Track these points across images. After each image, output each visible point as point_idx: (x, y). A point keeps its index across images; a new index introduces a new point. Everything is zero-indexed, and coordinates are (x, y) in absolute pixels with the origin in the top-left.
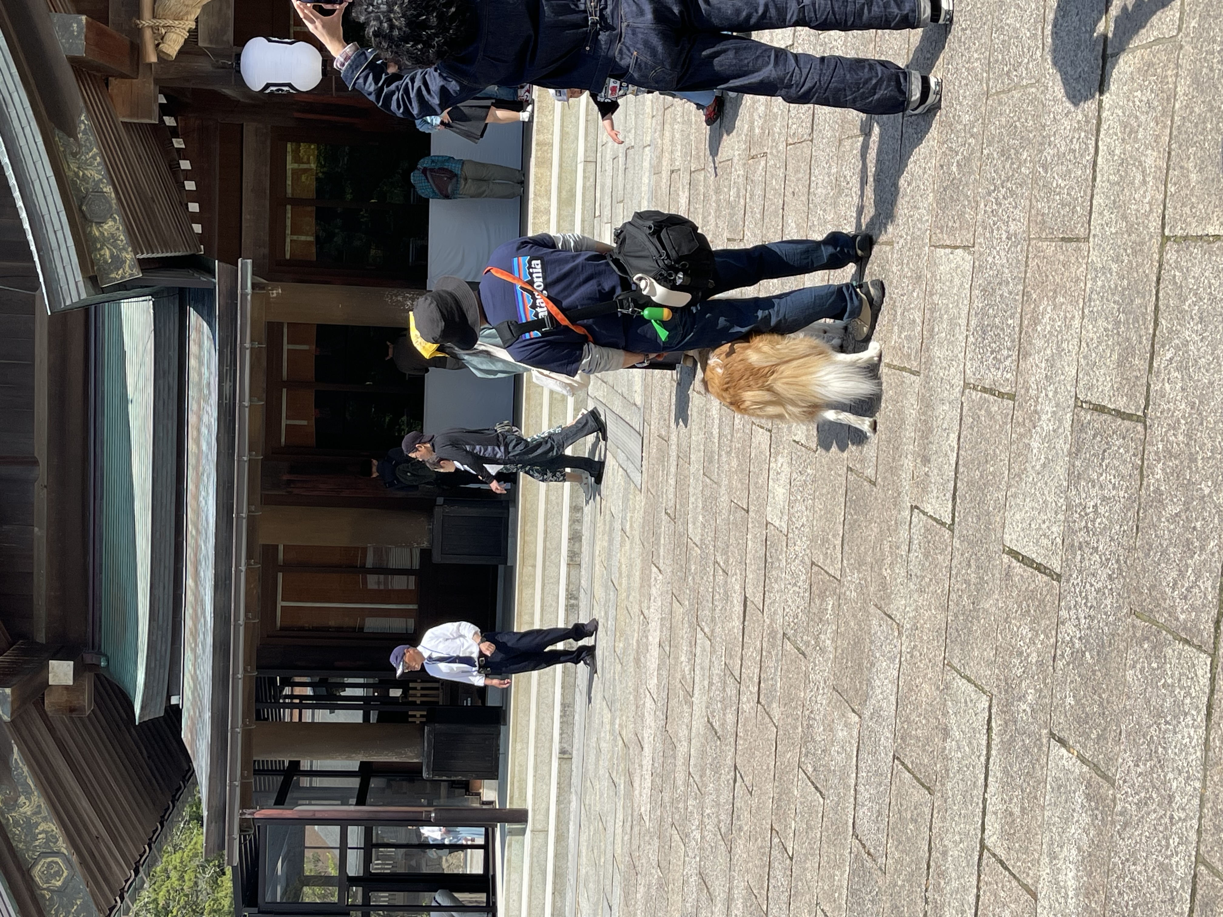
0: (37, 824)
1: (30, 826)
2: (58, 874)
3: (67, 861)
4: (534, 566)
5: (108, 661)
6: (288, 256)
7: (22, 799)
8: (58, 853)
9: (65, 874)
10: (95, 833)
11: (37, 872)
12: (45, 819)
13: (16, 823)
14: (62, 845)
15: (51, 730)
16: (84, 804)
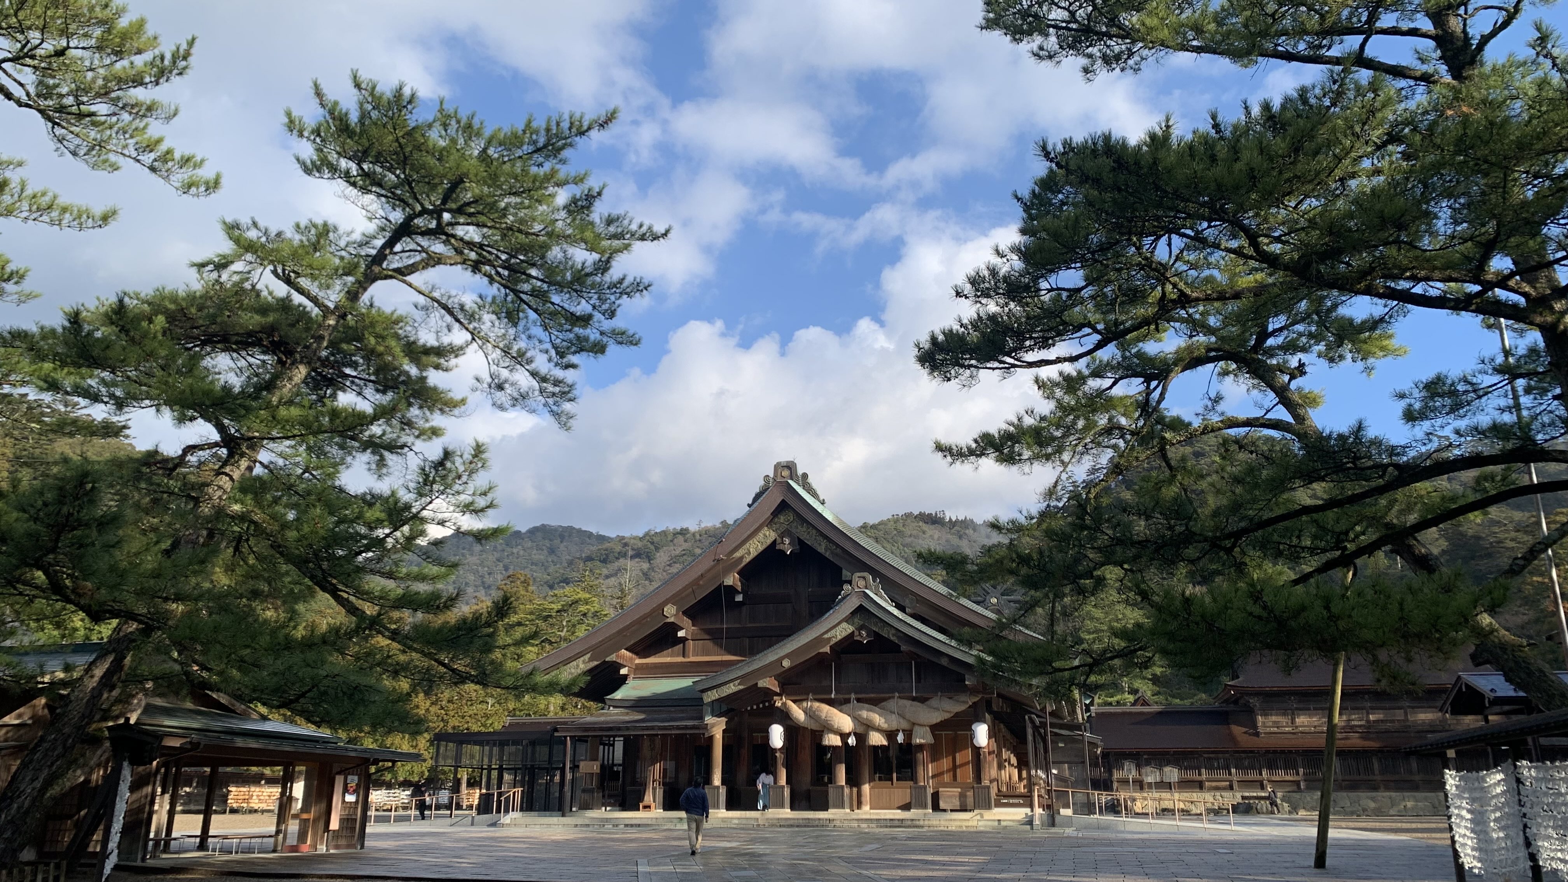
5: (628, 684)
10: (579, 683)
15: (609, 667)
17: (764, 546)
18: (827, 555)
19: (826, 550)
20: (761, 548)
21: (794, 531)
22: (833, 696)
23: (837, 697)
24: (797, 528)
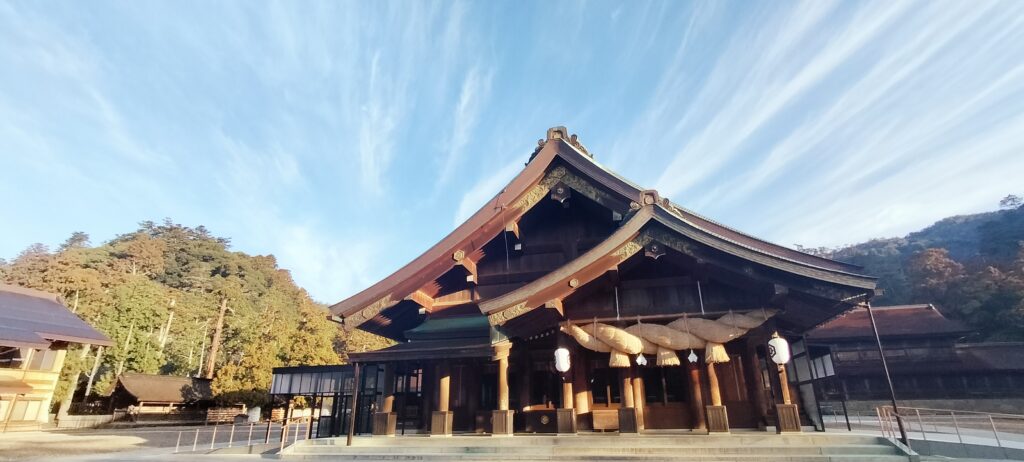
0: (379, 307)
7: (385, 304)
11: (368, 309)
13: (380, 303)
14: (374, 314)
17: (541, 198)
18: (597, 199)
20: (537, 200)
21: (566, 183)
22: (618, 318)
23: (623, 319)
24: (569, 180)
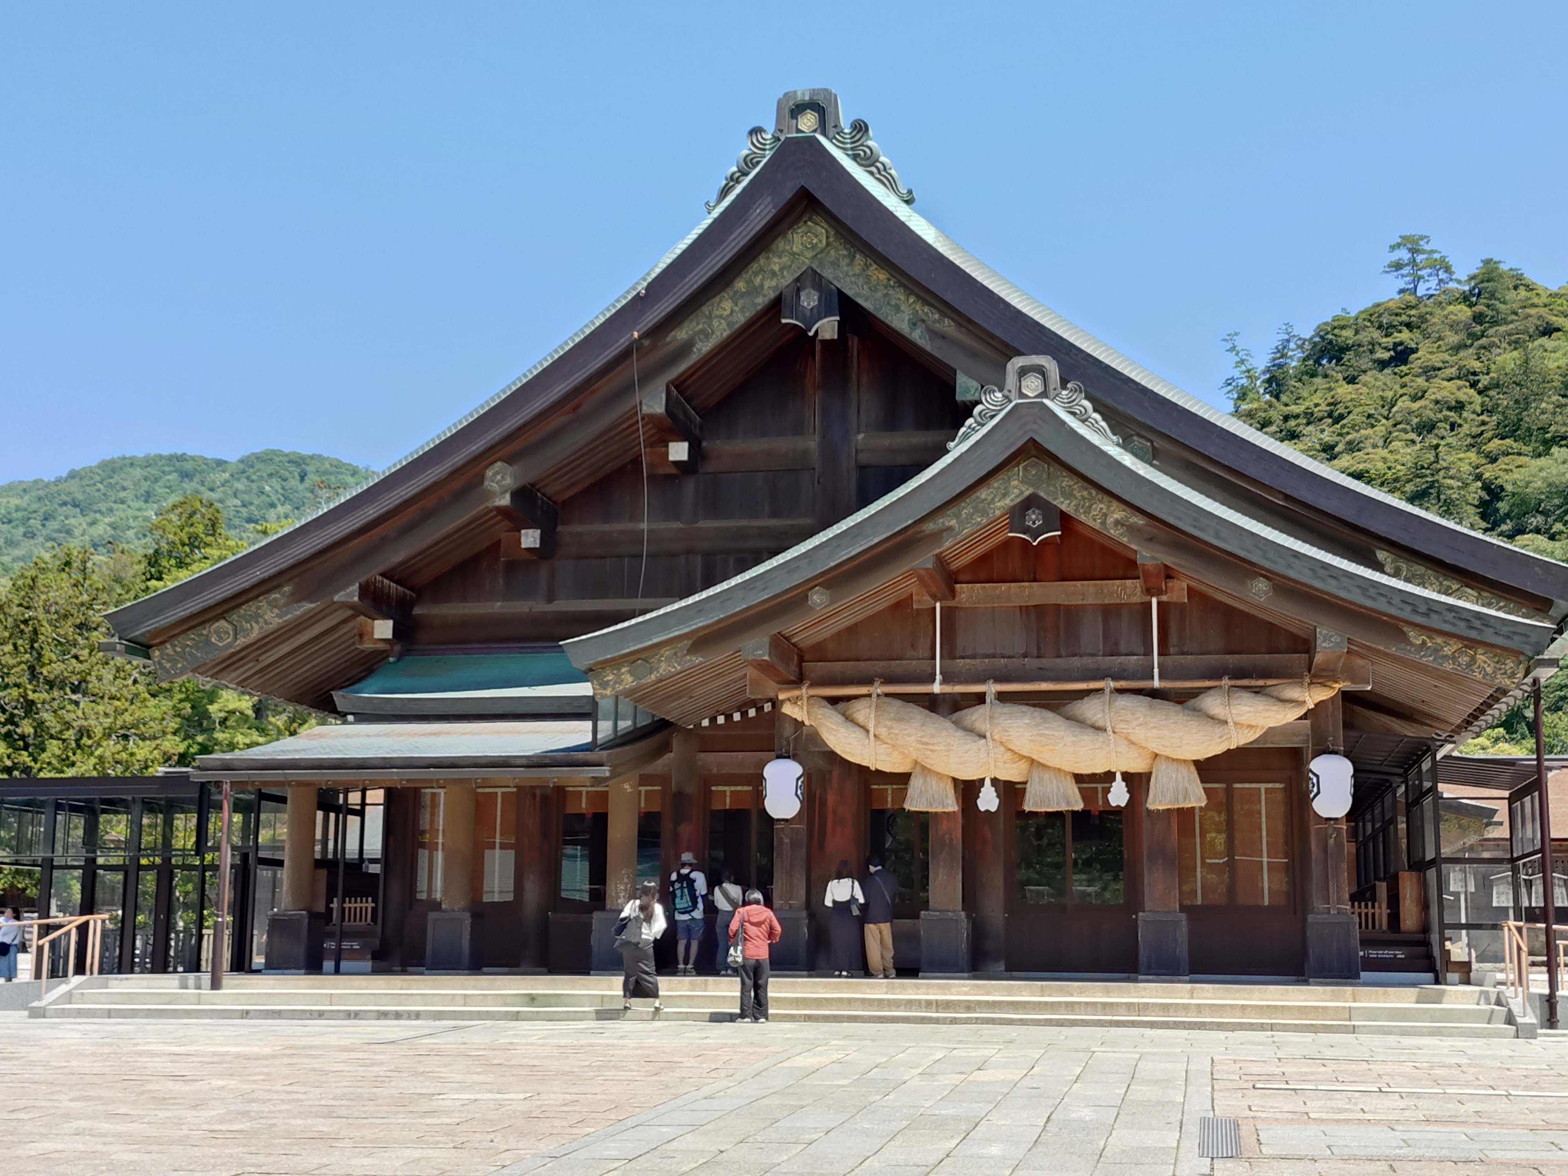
0: (257, 622)
1: (256, 617)
2: (221, 639)
3: (229, 646)
4: (401, 989)
5: (394, 663)
6: (713, 788)
7: (276, 611)
8: (236, 639)
9: (221, 644)
10: (261, 659)
11: (222, 623)
12: (262, 628)
13: (259, 608)
14: (241, 641)
15: (344, 622)
16: (285, 648)
17: (748, 315)
18: (917, 336)
19: (913, 324)
20: (741, 319)
21: (828, 273)
22: (937, 688)
23: (948, 689)
24: (835, 264)
